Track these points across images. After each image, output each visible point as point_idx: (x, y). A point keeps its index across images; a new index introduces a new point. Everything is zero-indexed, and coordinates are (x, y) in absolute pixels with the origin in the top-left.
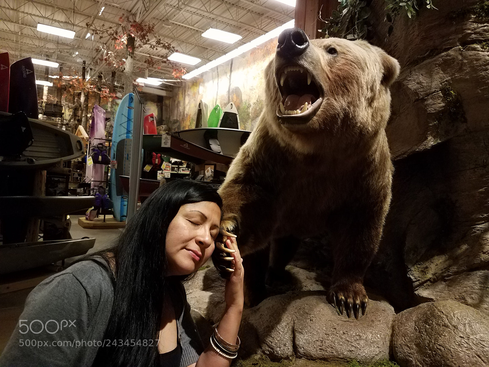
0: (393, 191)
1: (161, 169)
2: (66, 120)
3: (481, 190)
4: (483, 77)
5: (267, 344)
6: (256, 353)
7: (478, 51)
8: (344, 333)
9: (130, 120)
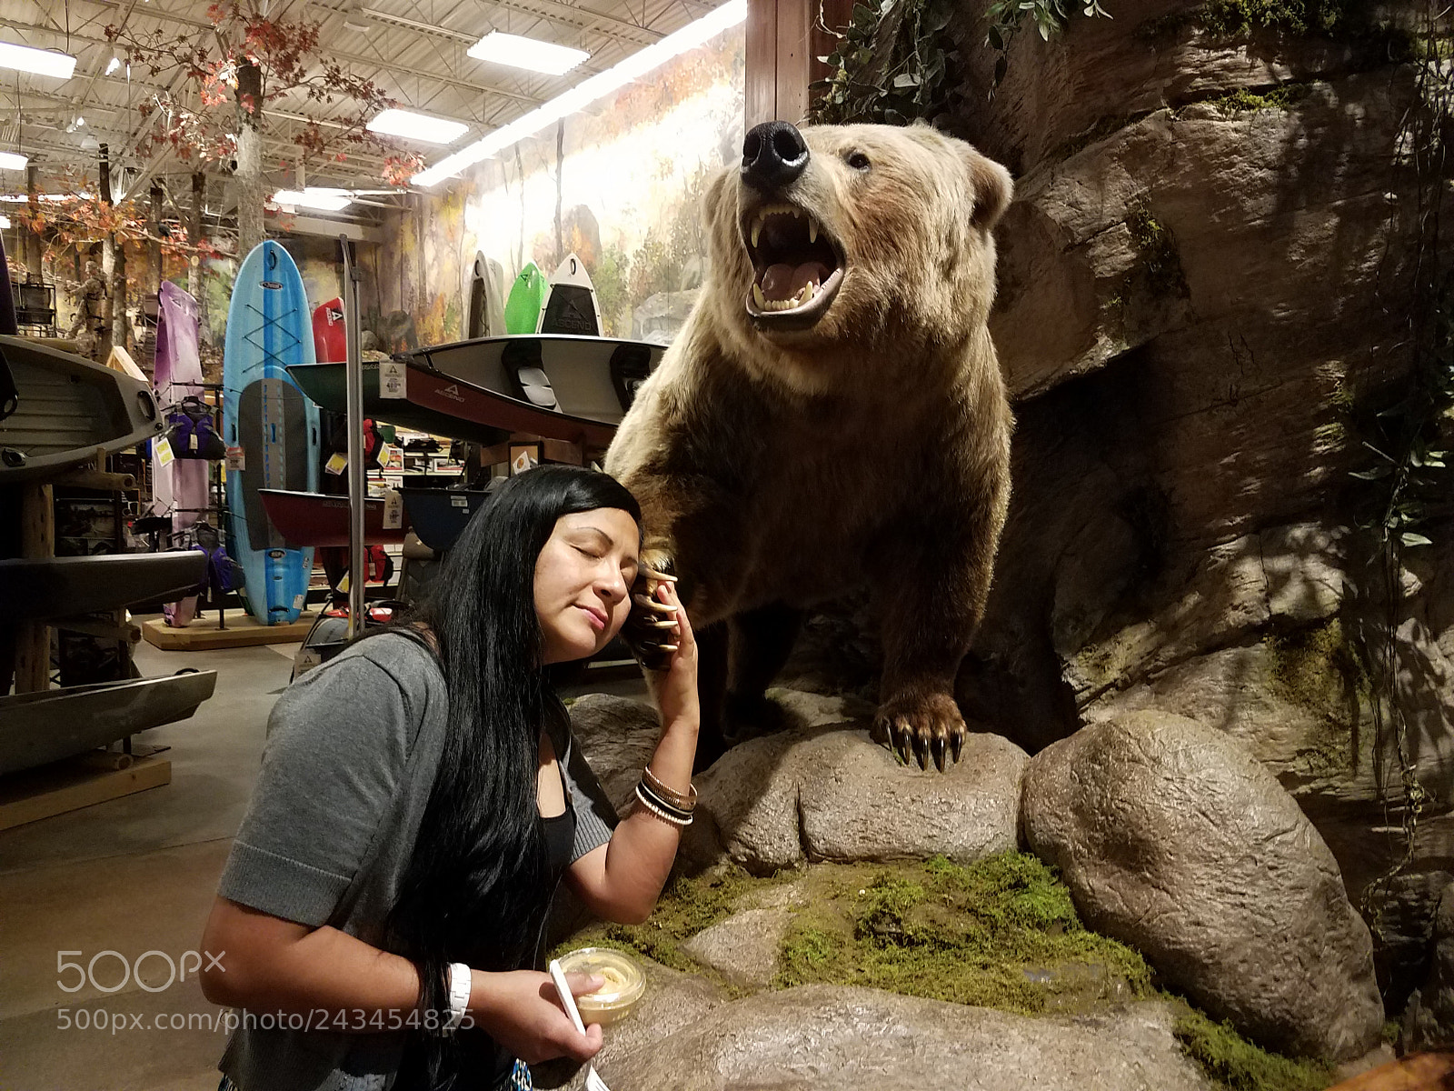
0: (1012, 473)
1: (378, 466)
2: (62, 331)
3: (1226, 460)
4: (1225, 185)
5: (740, 841)
6: (717, 864)
7: (1211, 118)
8: (913, 800)
9: (272, 322)
